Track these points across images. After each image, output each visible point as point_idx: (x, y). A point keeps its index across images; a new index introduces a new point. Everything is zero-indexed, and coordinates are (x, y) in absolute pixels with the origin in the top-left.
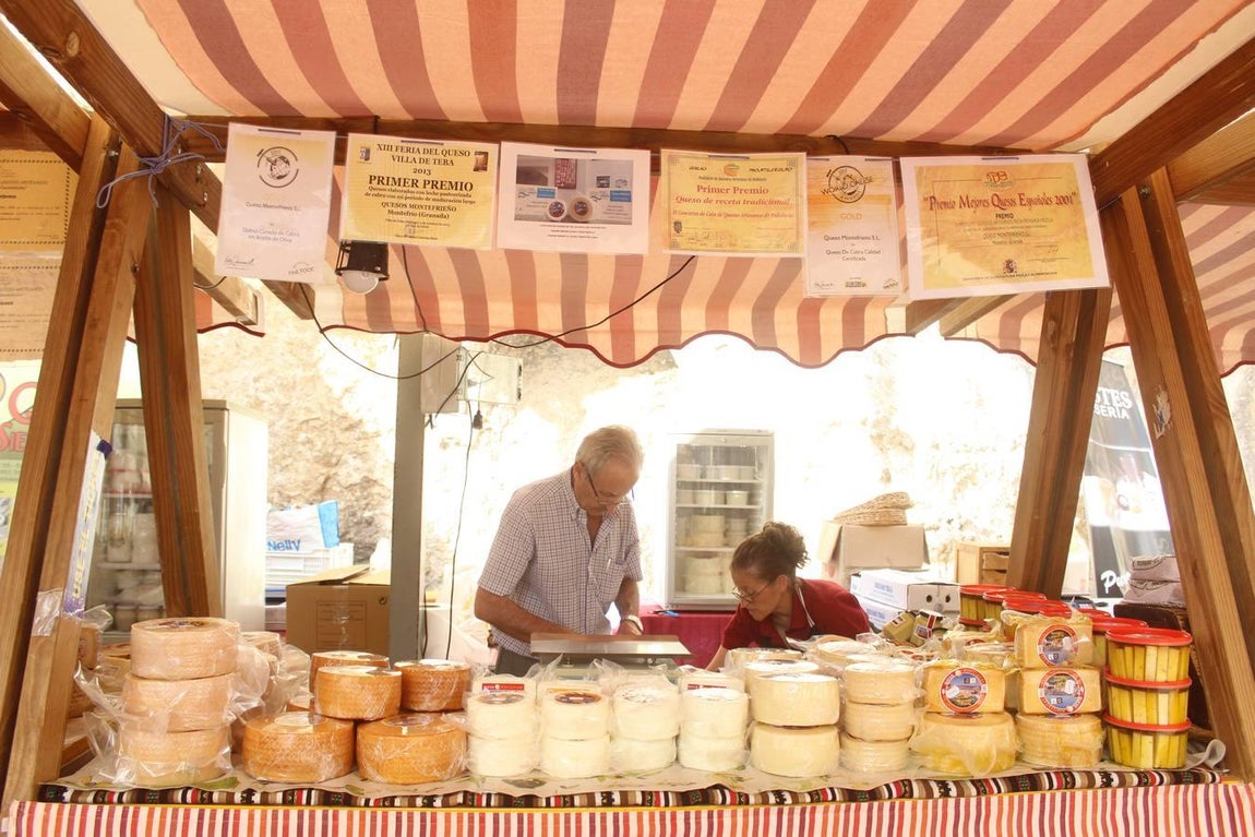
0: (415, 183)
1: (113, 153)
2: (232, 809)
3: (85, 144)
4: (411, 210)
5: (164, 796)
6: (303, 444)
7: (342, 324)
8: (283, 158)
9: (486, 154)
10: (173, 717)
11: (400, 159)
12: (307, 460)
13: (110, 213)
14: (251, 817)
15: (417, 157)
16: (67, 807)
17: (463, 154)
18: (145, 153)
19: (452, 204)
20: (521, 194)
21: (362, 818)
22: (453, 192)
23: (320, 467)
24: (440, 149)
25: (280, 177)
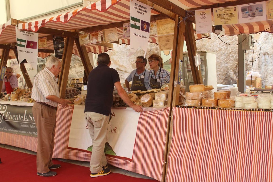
0: (225, 14)
1: (179, 17)
2: (199, 109)
3: (175, 17)
4: (225, 19)
5: (191, 107)
6: (231, 57)
7: (225, 35)
8: (204, 14)
9: (236, 8)
10: (192, 97)
11: (222, 11)
12: (233, 61)
13: (179, 27)
14: (202, 110)
15: (225, 10)
16: (179, 108)
17: (232, 8)
18: (183, 17)
19: (231, 17)
20: (243, 14)
21: (217, 111)
22: (231, 15)
23: (235, 62)
24: (228, 8)
25: (204, 17)
